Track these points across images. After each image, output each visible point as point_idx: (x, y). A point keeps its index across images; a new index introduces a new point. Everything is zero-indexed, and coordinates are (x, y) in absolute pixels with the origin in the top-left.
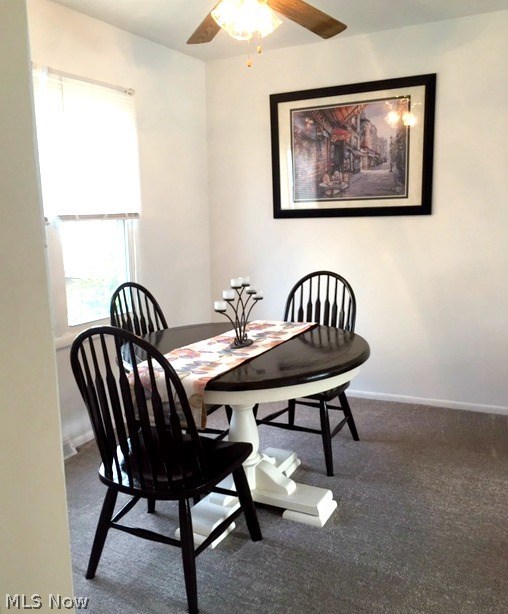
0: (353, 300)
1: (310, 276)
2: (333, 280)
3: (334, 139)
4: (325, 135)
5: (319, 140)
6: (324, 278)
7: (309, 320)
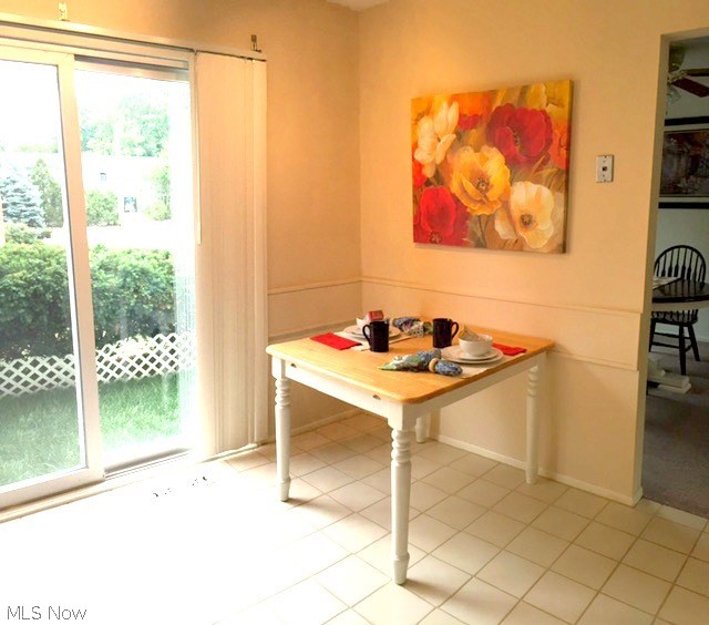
0: (704, 265)
1: (672, 249)
2: (689, 251)
3: (692, 153)
4: (685, 150)
5: (680, 155)
6: (682, 250)
7: (676, 275)
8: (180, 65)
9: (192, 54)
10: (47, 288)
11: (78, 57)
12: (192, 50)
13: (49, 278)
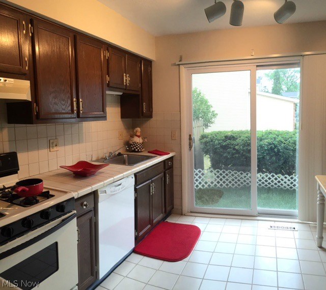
8: (298, 61)
9: (302, 57)
10: (276, 147)
11: (257, 66)
12: (302, 55)
13: (277, 143)
